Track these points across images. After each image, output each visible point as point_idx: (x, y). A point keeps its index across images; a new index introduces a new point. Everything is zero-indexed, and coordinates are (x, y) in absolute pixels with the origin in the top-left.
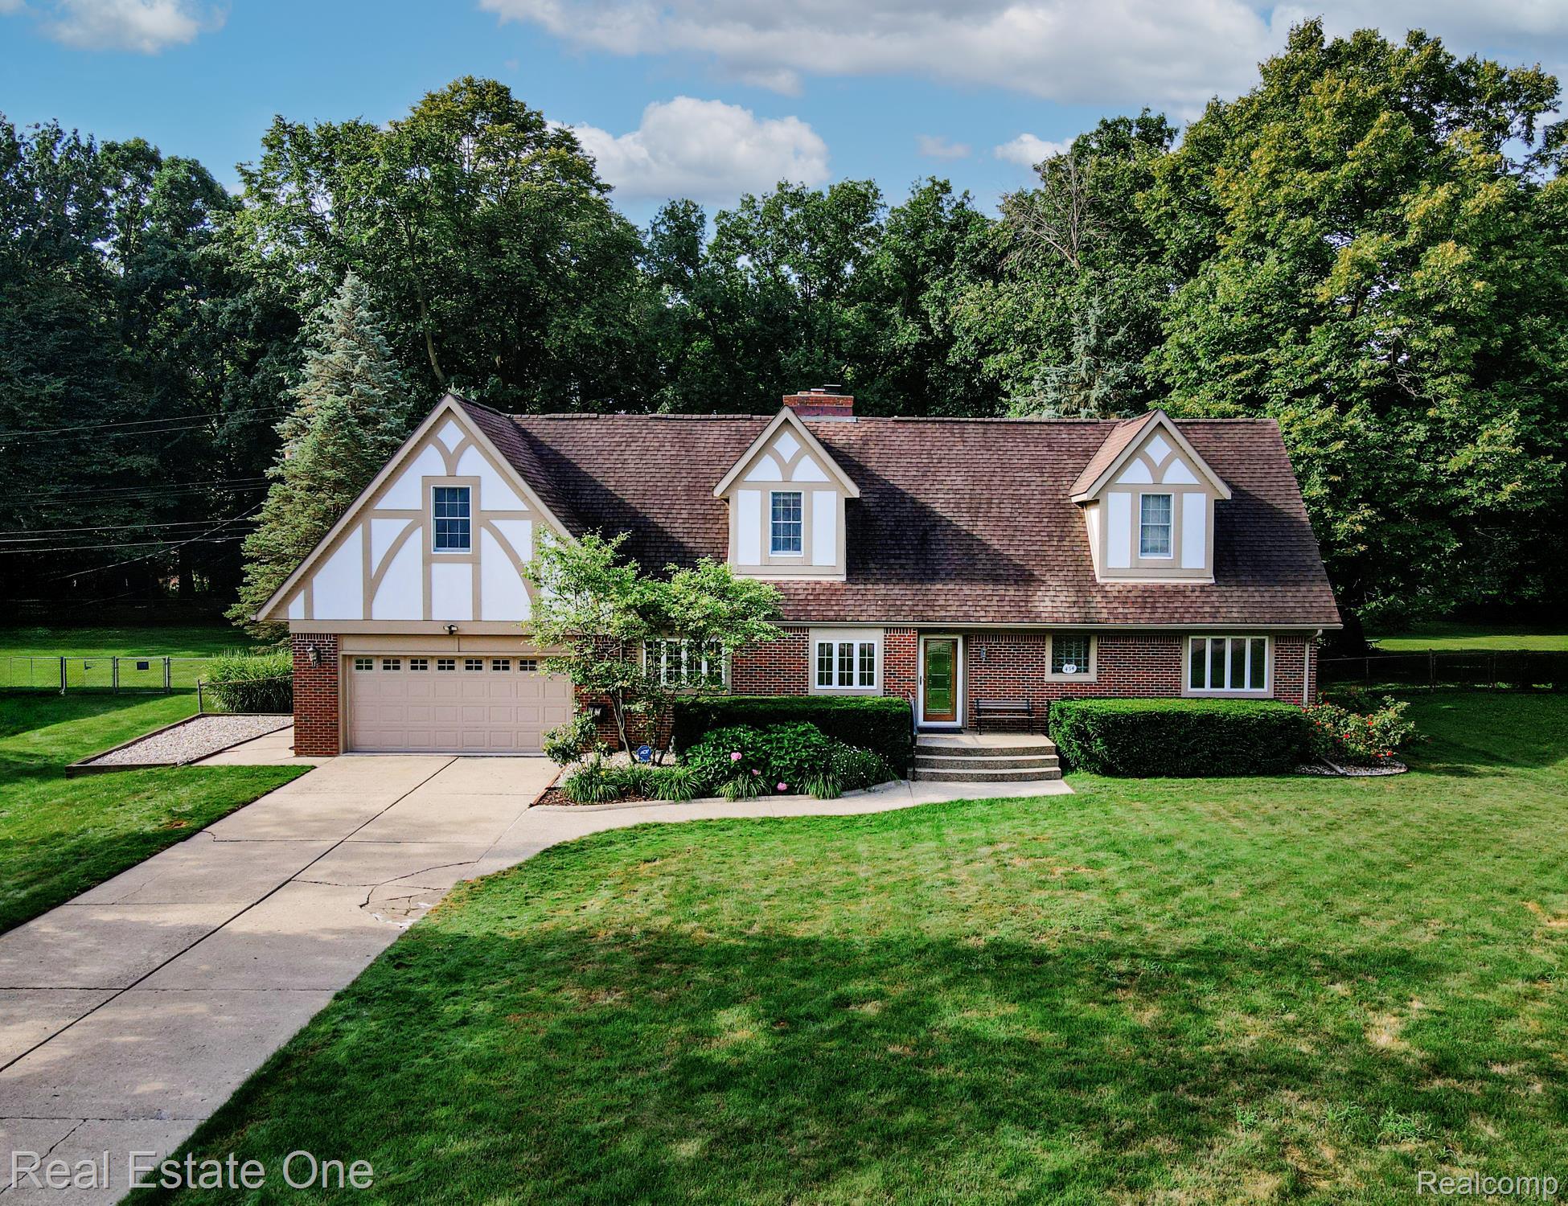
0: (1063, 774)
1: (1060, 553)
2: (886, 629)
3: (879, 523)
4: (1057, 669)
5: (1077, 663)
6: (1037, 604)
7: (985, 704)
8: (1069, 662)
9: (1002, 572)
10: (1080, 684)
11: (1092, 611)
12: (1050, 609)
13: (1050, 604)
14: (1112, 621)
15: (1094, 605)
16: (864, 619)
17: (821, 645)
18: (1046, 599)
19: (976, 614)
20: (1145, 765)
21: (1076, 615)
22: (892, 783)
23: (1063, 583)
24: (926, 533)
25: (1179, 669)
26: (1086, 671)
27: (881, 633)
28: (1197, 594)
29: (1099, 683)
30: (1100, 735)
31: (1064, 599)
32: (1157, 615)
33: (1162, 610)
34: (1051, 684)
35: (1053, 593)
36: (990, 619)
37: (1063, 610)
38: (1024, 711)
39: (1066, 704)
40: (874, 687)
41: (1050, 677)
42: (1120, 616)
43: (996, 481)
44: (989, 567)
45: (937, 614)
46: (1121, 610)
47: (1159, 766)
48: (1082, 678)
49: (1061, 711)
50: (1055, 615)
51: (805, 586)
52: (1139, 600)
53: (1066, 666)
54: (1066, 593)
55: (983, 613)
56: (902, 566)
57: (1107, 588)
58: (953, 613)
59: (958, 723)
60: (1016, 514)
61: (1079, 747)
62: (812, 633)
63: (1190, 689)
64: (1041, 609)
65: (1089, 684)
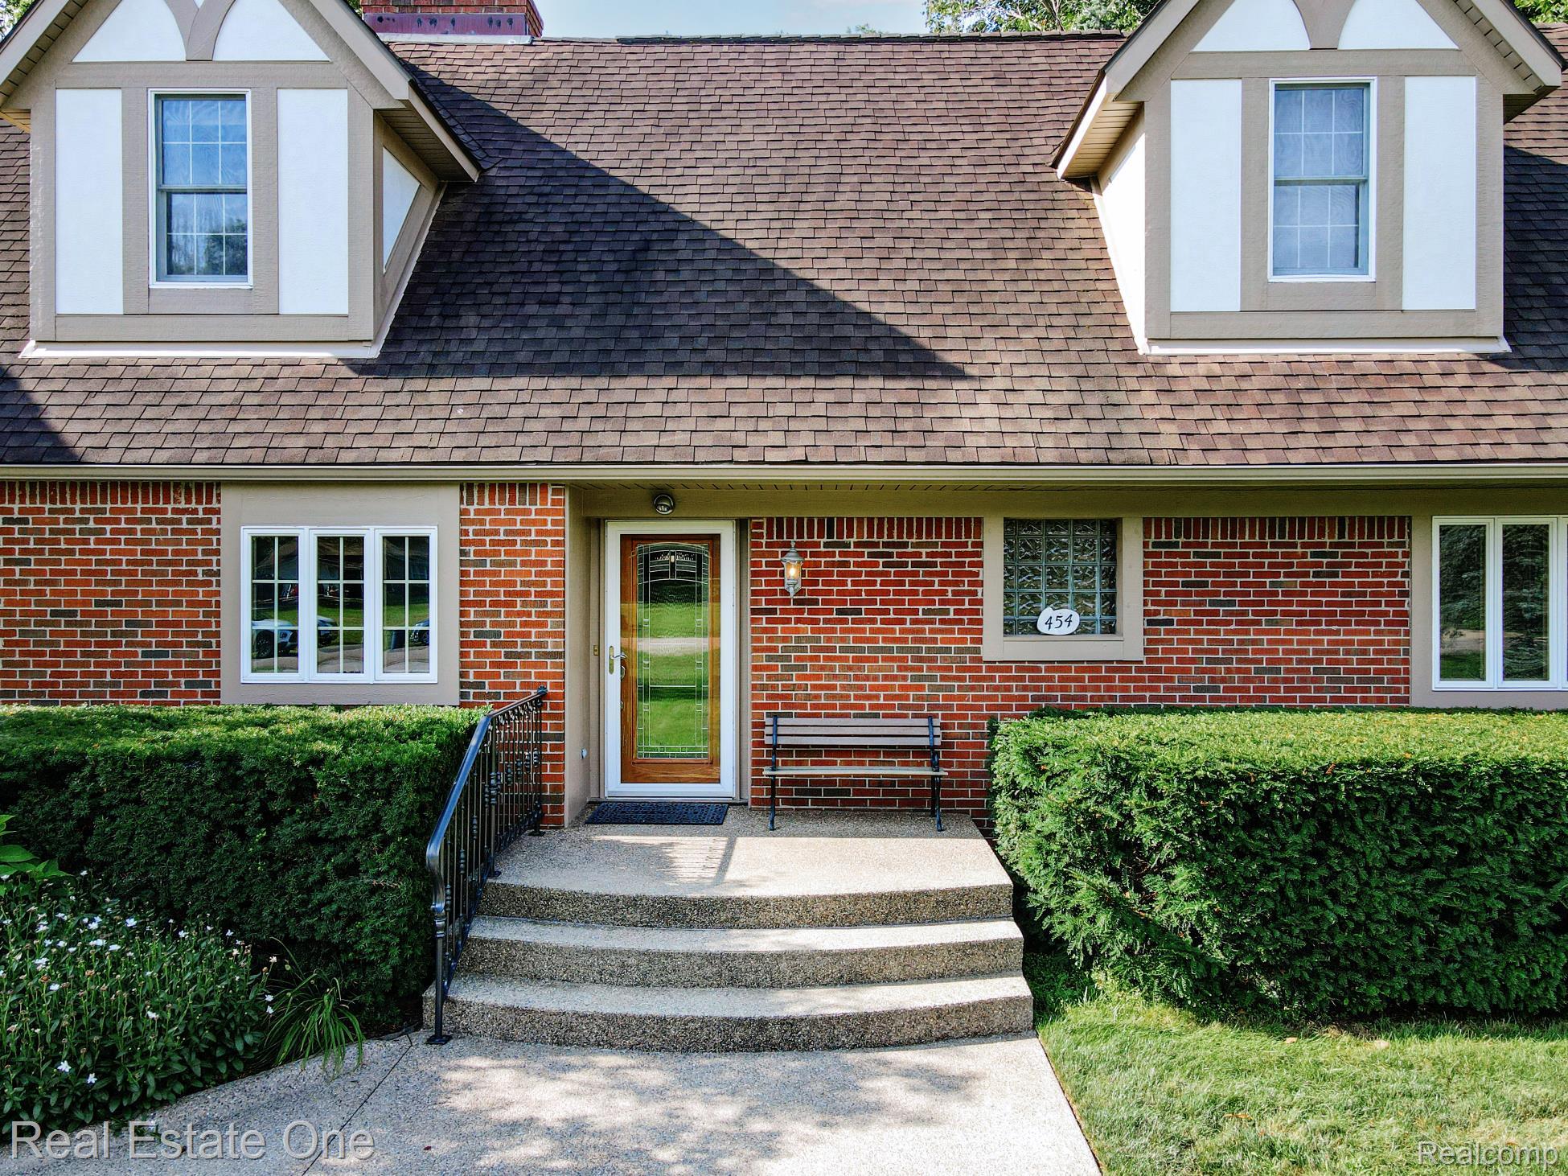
0: (1043, 1009)
1: (1027, 286)
2: (467, 487)
3: (520, 227)
4: (1020, 624)
5: (1081, 601)
6: (952, 411)
7: (795, 730)
8: (1058, 600)
9: (848, 331)
10: (1093, 666)
11: (1126, 427)
12: (993, 425)
13: (994, 411)
14: (1195, 457)
15: (1134, 412)
16: (394, 456)
17: (262, 545)
18: (981, 398)
19: (753, 440)
20: (1371, 975)
21: (1075, 442)
23: (1035, 357)
24: (646, 246)
25: (1402, 619)
26: (1110, 629)
27: (450, 499)
28: (1462, 380)
29: (1151, 668)
30: (1185, 855)
31: (1038, 398)
32: (1340, 440)
33: (1357, 425)
34: (1003, 666)
35: (1005, 383)
36: (799, 454)
37: (1035, 426)
38: (919, 751)
39: (1046, 730)
40: (431, 676)
41: (996, 646)
42: (1222, 443)
43: (856, 141)
44: (812, 318)
45: (628, 440)
46: (1223, 427)
47: (1433, 980)
48: (1098, 648)
49: (1031, 754)
50: (1010, 441)
51: (245, 371)
52: (1278, 398)
53: (1047, 613)
54: (1044, 384)
55: (778, 438)
56: (558, 322)
57: (1174, 370)
58: (680, 438)
59: (726, 787)
60: (906, 205)
61: (1106, 900)
62: (229, 500)
63: (1437, 683)
64: (966, 425)
65: (1122, 666)
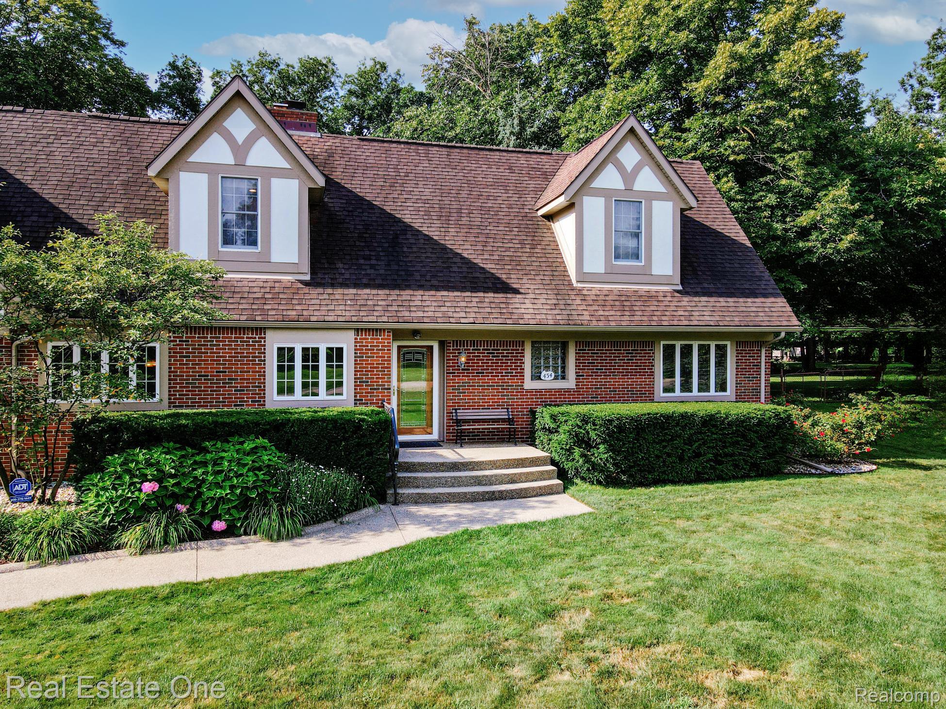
0: (565, 489)
1: (534, 259)
2: (357, 330)
3: (345, 225)
4: (537, 377)
5: (555, 370)
6: (518, 306)
7: (463, 414)
8: (547, 368)
9: (478, 275)
10: (559, 390)
11: (573, 312)
12: (531, 311)
13: (531, 306)
14: (595, 323)
15: (574, 307)
16: (331, 319)
17: (280, 350)
18: (526, 301)
19: (455, 315)
20: (650, 472)
21: (558, 317)
22: (369, 510)
23: (541, 286)
24: (396, 236)
25: (652, 374)
26: (563, 378)
27: (351, 335)
28: (669, 299)
29: (578, 390)
30: (604, 442)
31: (544, 301)
32: (636, 318)
33: (640, 313)
34: (530, 391)
35: (533, 296)
36: (471, 320)
37: (545, 312)
40: (344, 397)
41: (529, 384)
42: (602, 318)
43: (464, 194)
44: (465, 270)
45: (413, 314)
46: (601, 313)
47: (664, 472)
48: (560, 385)
49: (554, 418)
50: (538, 317)
51: (261, 284)
52: (617, 303)
53: (544, 373)
54: (545, 296)
55: (463, 315)
56: (372, 267)
57: (585, 292)
58: (430, 314)
59: (435, 436)
60: (486, 224)
61: (583, 455)
62: (269, 335)
63: (662, 395)
64: (523, 311)
65: (568, 391)
